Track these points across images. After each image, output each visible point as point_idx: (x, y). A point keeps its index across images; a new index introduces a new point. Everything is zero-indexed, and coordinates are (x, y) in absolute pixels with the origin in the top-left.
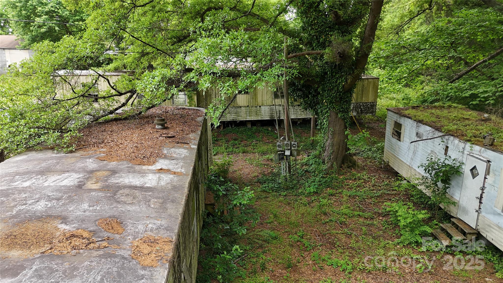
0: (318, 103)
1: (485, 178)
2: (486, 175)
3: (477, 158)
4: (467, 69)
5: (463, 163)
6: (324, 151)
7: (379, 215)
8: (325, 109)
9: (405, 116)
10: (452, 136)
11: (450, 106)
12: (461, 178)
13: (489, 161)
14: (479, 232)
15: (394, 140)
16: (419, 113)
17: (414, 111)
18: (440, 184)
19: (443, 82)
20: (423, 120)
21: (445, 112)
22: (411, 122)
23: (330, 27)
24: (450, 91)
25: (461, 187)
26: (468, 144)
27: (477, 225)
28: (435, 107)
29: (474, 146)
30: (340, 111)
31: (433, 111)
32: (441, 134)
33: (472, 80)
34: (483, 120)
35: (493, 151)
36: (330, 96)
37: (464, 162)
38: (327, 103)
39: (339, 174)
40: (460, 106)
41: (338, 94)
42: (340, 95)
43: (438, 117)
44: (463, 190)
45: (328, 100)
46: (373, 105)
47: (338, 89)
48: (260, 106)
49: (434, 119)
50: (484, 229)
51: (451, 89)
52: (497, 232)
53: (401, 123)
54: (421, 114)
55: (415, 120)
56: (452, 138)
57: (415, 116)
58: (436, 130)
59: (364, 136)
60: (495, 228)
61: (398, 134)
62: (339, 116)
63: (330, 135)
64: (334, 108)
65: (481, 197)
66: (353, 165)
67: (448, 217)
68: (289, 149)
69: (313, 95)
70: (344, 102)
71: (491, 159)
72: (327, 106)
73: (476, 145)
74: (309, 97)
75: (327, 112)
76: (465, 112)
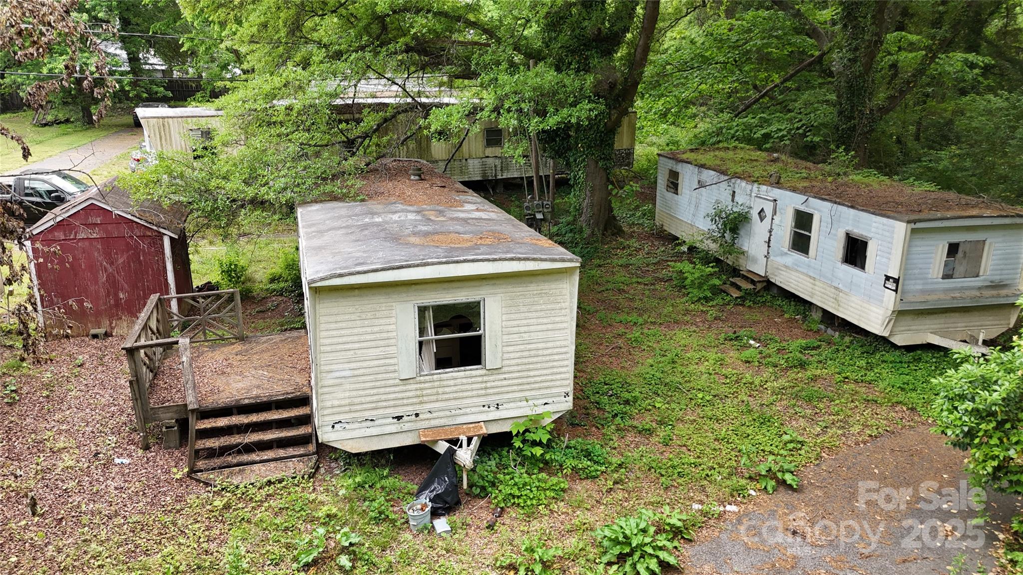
0: (570, 149)
1: (773, 219)
2: (773, 216)
3: (765, 199)
4: (757, 95)
5: (751, 208)
6: (580, 215)
7: (661, 280)
8: (581, 156)
9: (683, 161)
10: (739, 178)
11: (736, 147)
12: (749, 225)
13: (775, 200)
14: (768, 280)
15: (670, 195)
16: (700, 157)
17: (693, 154)
18: (728, 235)
19: (726, 116)
20: (705, 164)
21: (730, 154)
22: (691, 168)
23: (585, 45)
24: (736, 128)
25: (749, 234)
26: (756, 185)
27: (766, 272)
28: (718, 149)
29: (761, 186)
30: (601, 159)
31: (717, 153)
32: (726, 178)
33: (763, 113)
34: (772, 161)
35: (779, 188)
36: (587, 138)
37: (752, 206)
38: (583, 148)
39: (603, 243)
40: (748, 147)
41: (599, 135)
42: (601, 136)
43: (722, 159)
44: (752, 238)
45: (585, 143)
46: (630, 153)
47: (598, 128)
48: (466, 160)
49: (718, 162)
50: (773, 274)
51: (737, 126)
52: (784, 273)
53: (678, 170)
54: (703, 158)
55: (696, 165)
56: (739, 181)
57: (696, 160)
58: (721, 173)
59: (633, 191)
60: (783, 268)
61: (674, 185)
62: (600, 164)
63: (588, 193)
64: (593, 154)
65: (769, 240)
66: (619, 232)
67: (735, 272)
68: (540, 212)
69: (563, 137)
70: (606, 145)
71: (777, 197)
72: (584, 151)
73: (763, 184)
74: (556, 141)
75: (584, 160)
76: (753, 153)
